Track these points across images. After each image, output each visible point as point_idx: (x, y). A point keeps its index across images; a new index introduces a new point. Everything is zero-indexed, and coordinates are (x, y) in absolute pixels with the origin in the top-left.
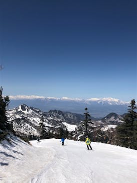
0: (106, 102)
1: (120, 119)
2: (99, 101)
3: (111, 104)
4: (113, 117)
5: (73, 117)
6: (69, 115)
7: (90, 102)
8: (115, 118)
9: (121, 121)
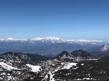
0: (49, 41)
1: (71, 56)
2: (43, 40)
3: (53, 42)
4: (65, 55)
5: (28, 57)
6: (23, 56)
7: (35, 41)
8: (67, 56)
9: (72, 58)
